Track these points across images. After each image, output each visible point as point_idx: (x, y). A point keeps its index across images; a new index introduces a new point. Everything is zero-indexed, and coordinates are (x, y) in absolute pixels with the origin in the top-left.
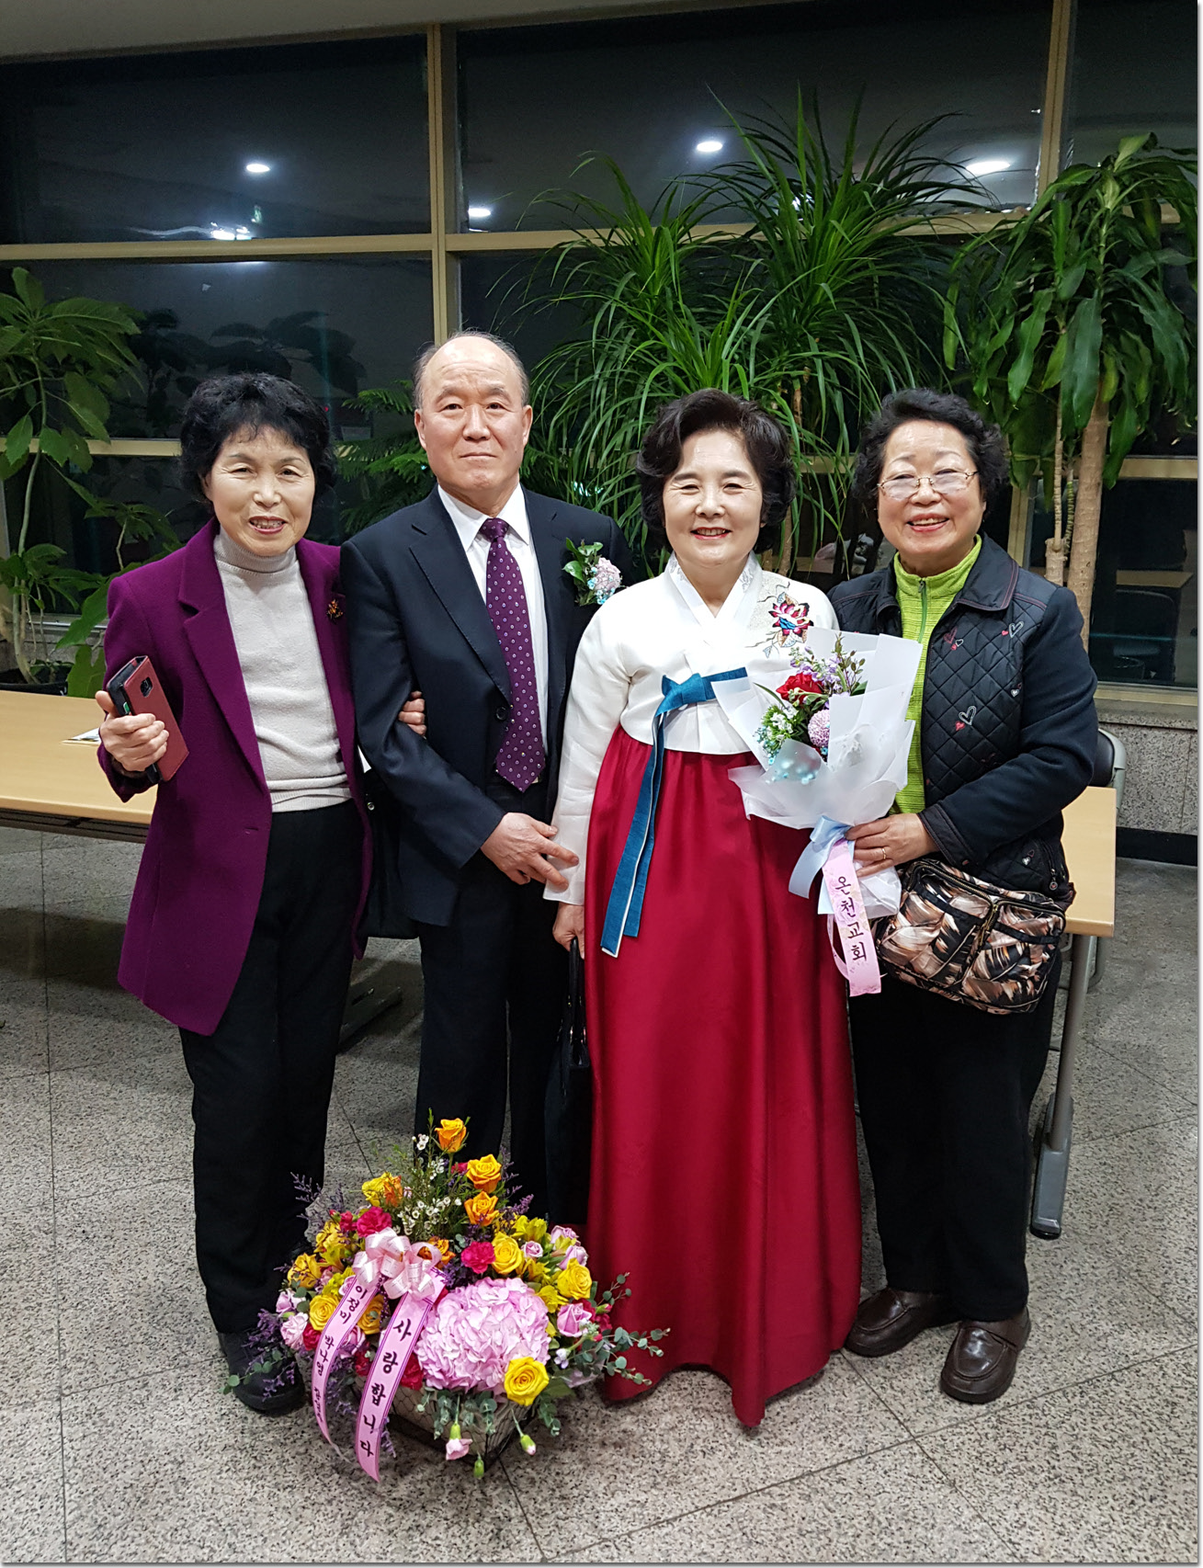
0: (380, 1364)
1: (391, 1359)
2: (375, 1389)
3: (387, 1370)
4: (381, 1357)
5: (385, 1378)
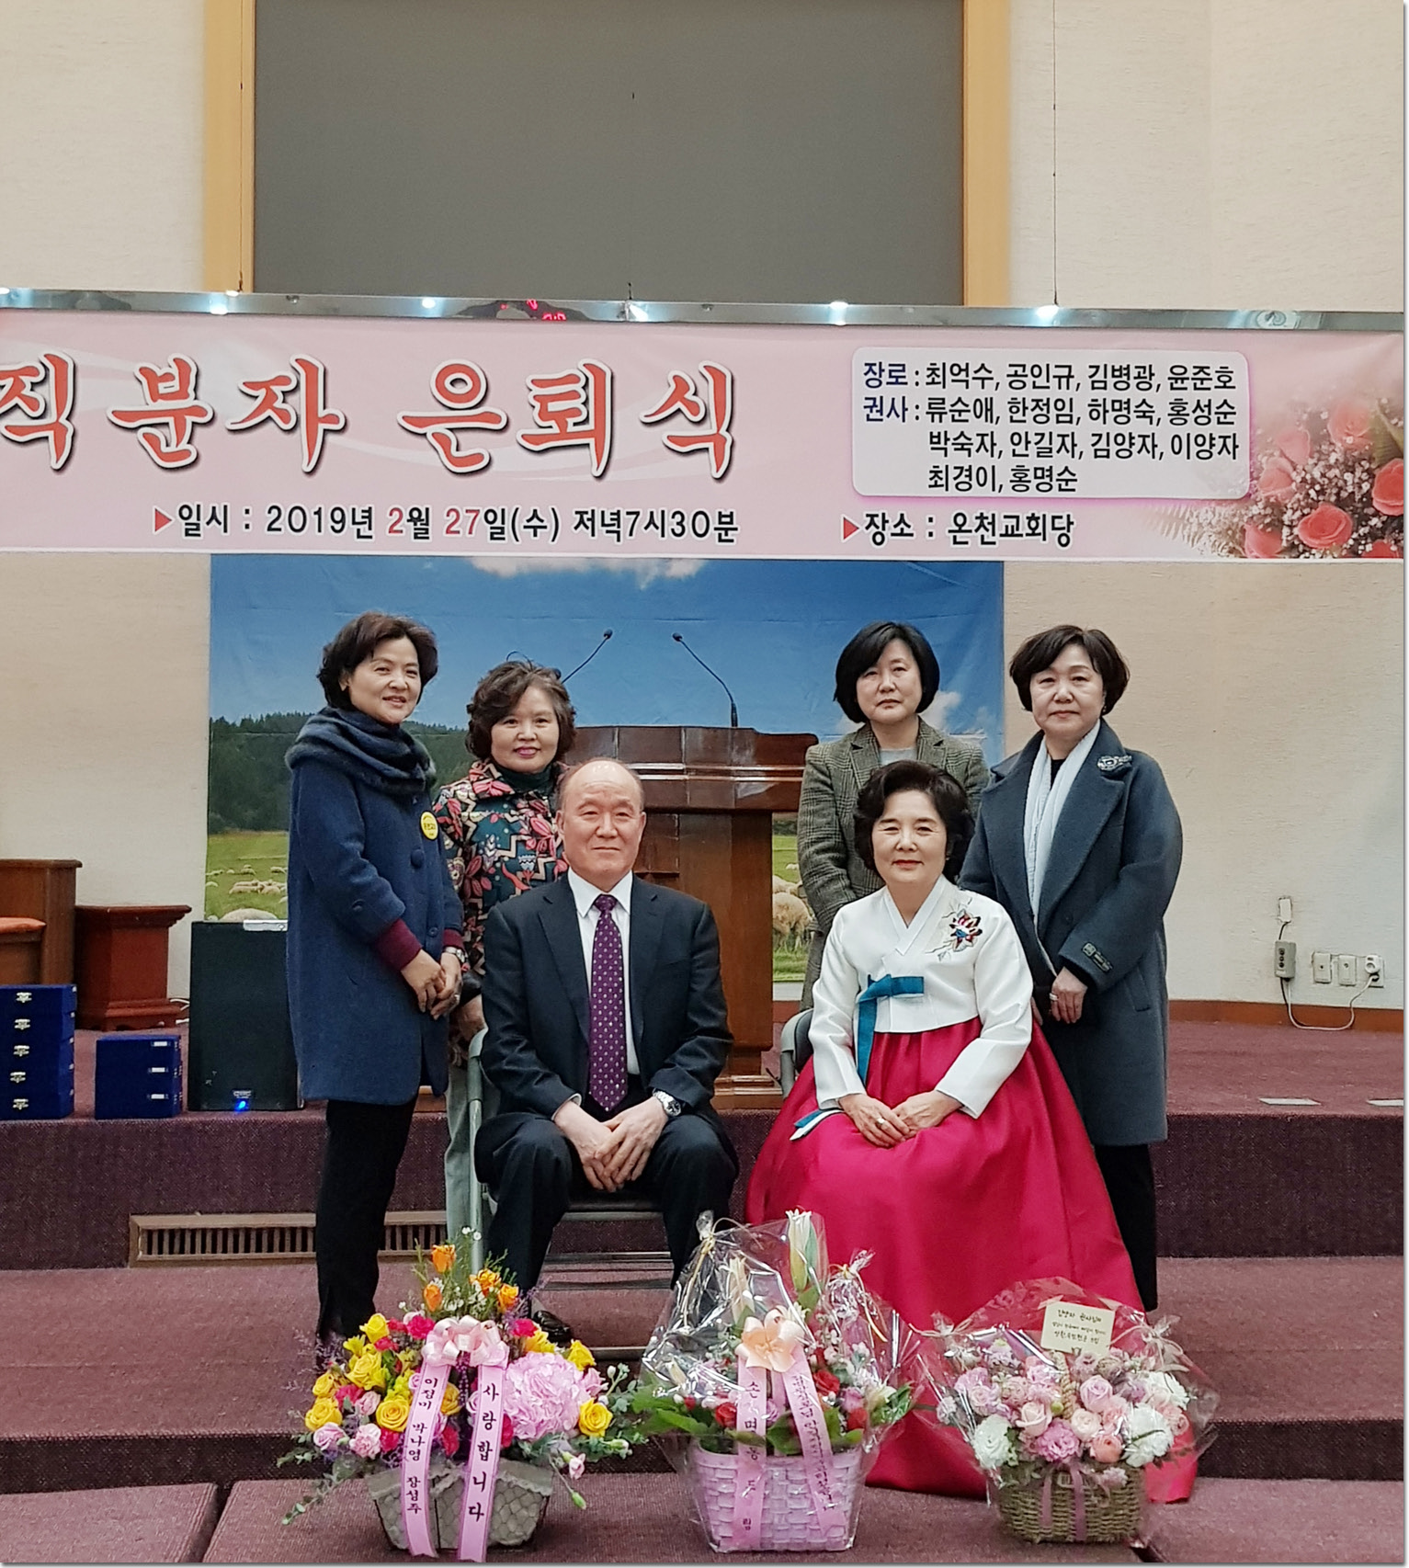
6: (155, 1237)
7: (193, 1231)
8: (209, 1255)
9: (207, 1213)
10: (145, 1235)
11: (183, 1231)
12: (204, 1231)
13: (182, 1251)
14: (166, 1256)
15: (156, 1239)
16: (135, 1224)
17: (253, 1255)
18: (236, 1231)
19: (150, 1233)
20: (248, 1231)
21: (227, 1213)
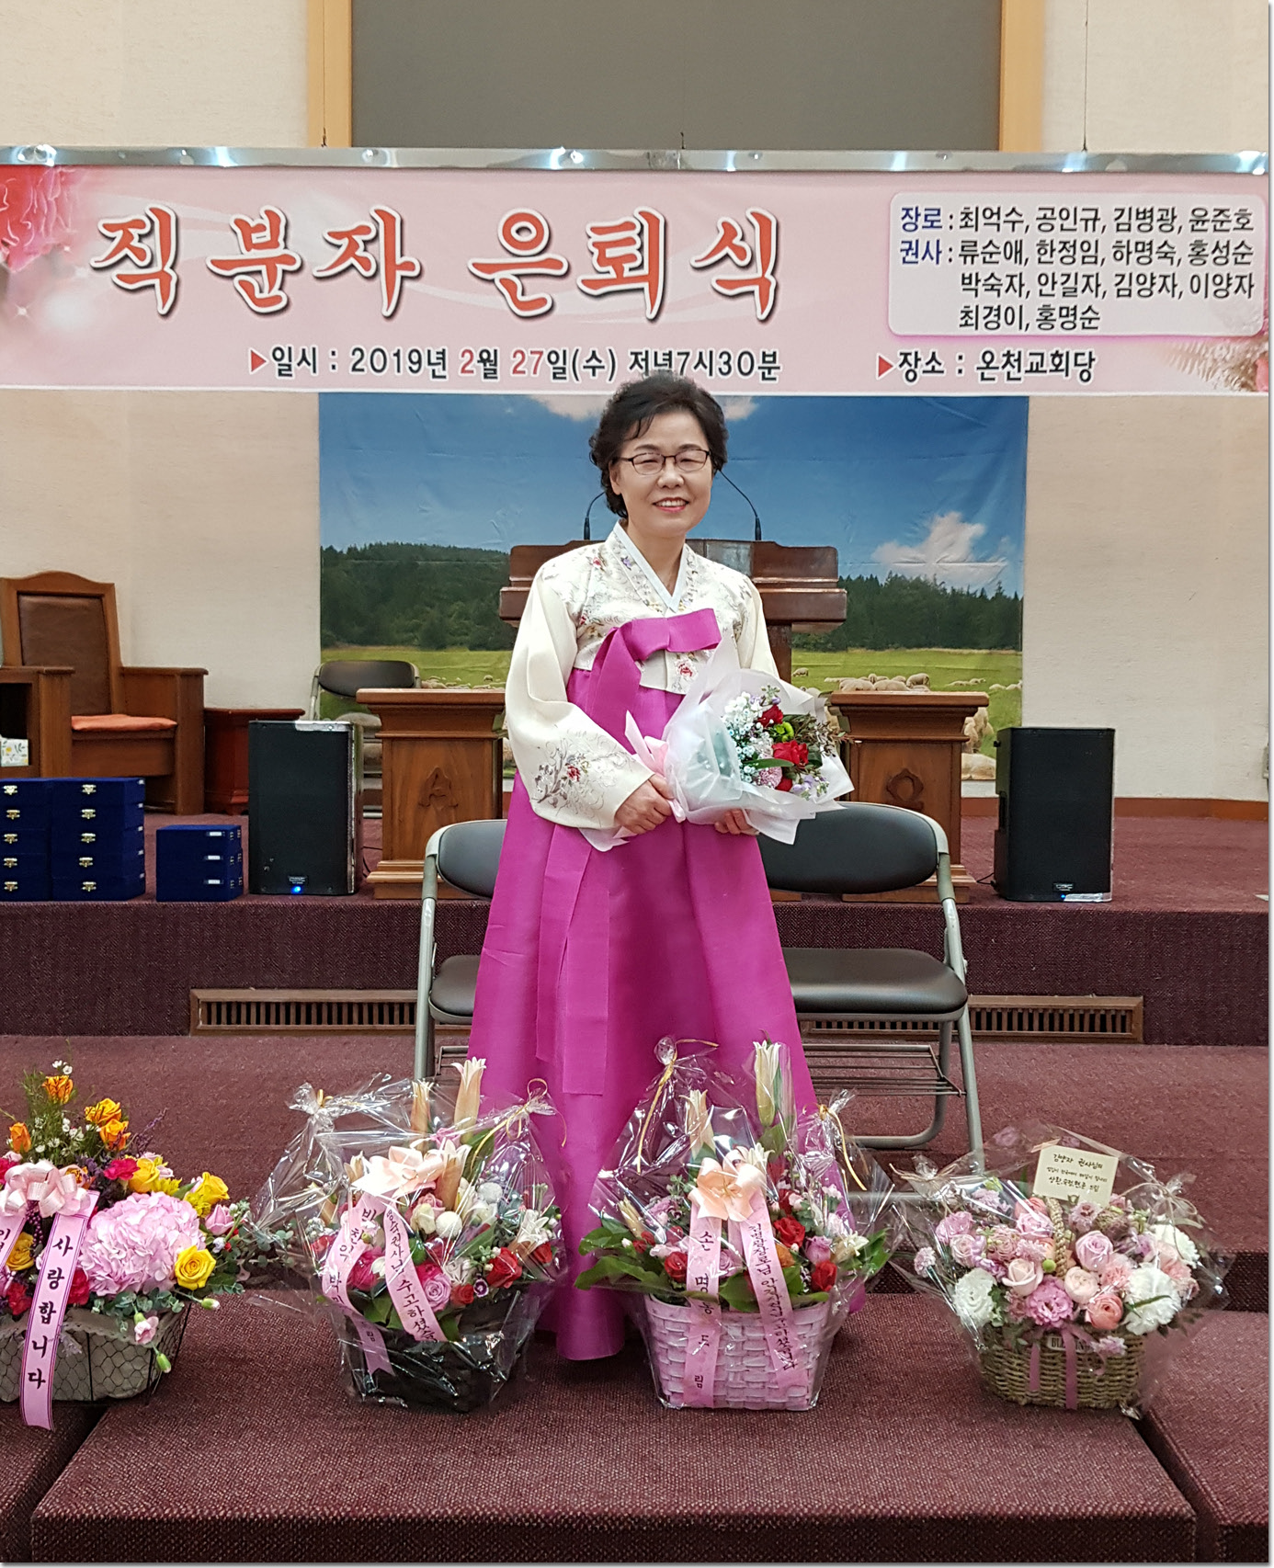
0: (45, 1282)
1: (56, 1276)
2: (43, 1309)
3: (54, 1286)
4: (46, 1276)
5: (52, 1295)
6: (214, 1009)
7: (248, 1004)
8: (262, 1026)
9: (261, 988)
10: (205, 1007)
11: (239, 1004)
12: (258, 1004)
13: (239, 1022)
14: (224, 1026)
15: (215, 1011)
16: (195, 997)
17: (303, 1026)
18: (288, 1005)
19: (209, 1004)
20: (298, 1004)
21: (280, 988)
